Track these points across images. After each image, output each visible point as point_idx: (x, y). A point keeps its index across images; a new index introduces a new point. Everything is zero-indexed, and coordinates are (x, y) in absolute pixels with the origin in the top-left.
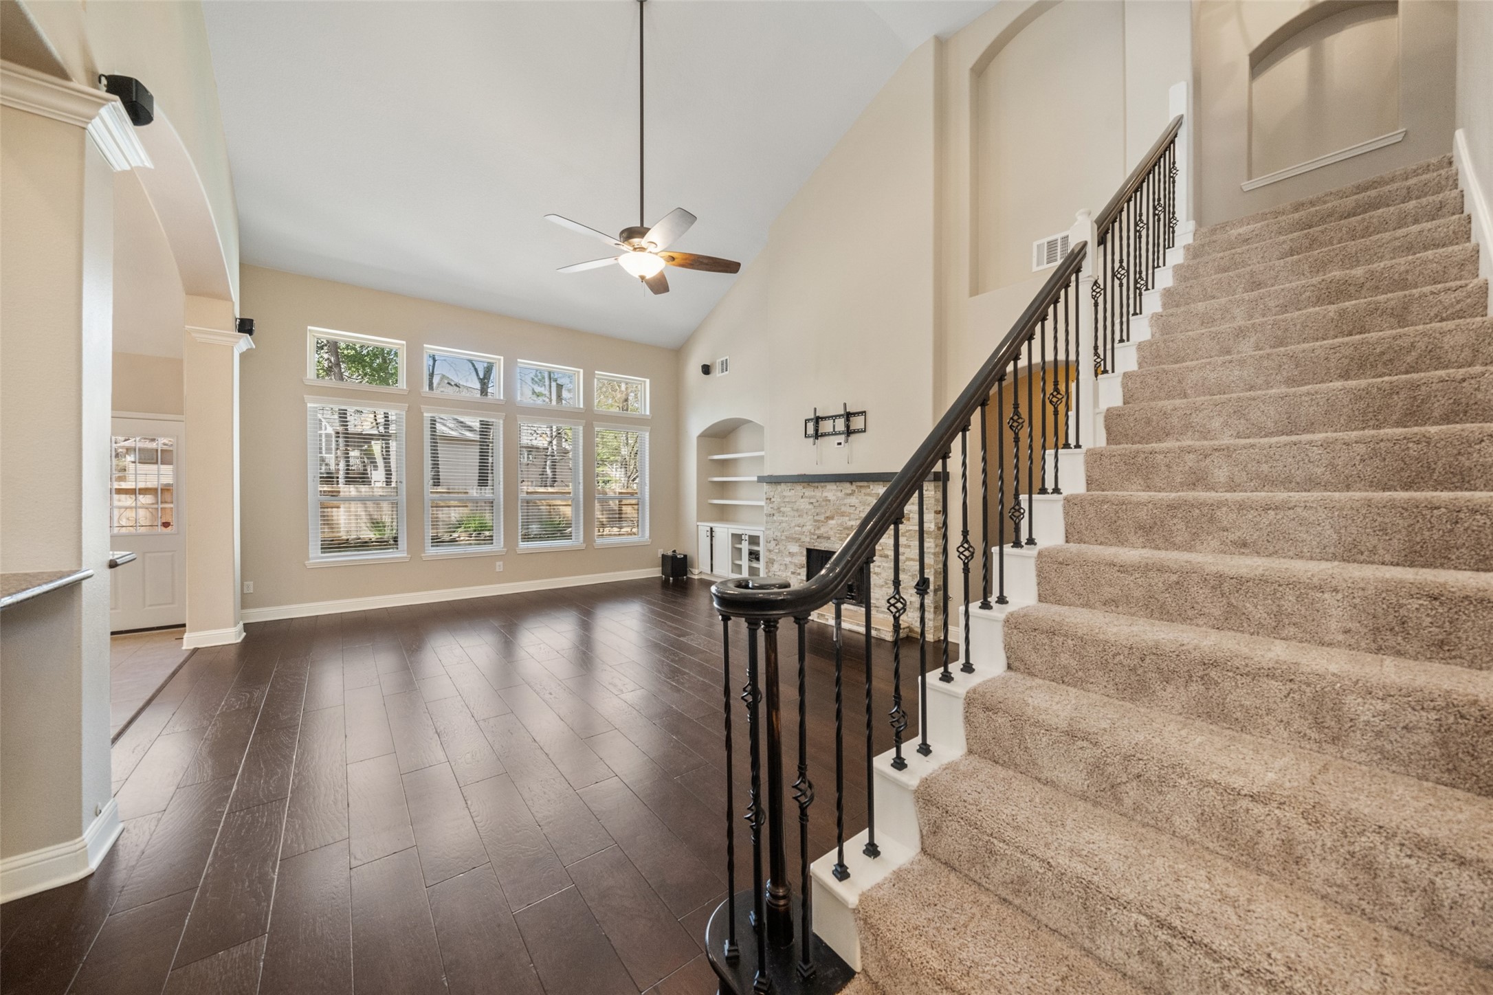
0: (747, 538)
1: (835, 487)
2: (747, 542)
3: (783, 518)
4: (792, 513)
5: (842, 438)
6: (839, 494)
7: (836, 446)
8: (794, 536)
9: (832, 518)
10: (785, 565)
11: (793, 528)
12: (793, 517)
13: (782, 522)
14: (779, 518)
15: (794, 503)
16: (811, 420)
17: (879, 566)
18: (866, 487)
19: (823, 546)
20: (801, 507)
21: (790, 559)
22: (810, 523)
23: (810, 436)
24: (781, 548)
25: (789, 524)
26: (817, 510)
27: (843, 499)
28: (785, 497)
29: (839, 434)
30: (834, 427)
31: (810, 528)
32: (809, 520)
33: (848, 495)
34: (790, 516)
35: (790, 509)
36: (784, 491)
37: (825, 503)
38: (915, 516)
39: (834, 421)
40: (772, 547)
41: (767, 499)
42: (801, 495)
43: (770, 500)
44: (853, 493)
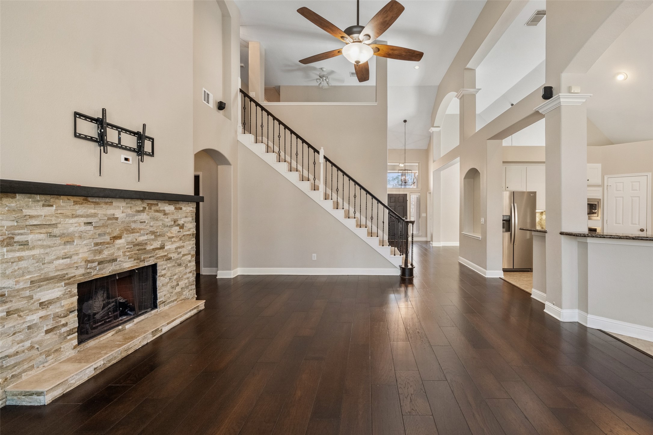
1: (124, 204)
4: (48, 242)
5: (131, 156)
6: (129, 211)
7: (123, 160)
8: (52, 274)
9: (119, 237)
10: (29, 328)
11: (51, 262)
12: (50, 247)
13: (20, 259)
14: (10, 255)
15: (55, 225)
16: (86, 117)
17: (165, 269)
18: (155, 204)
19: (108, 270)
20: (71, 229)
21: (42, 313)
22: (86, 249)
23: (86, 138)
24: (14, 305)
25: (40, 260)
26: (99, 231)
27: (134, 215)
28: (31, 217)
29: (126, 148)
30: (120, 139)
31: (86, 255)
32: (86, 245)
33: (139, 211)
34: (43, 247)
35: (42, 236)
36: (28, 207)
37: (109, 222)
38: (187, 225)
39: (119, 133)
42: (69, 214)
44: (144, 210)
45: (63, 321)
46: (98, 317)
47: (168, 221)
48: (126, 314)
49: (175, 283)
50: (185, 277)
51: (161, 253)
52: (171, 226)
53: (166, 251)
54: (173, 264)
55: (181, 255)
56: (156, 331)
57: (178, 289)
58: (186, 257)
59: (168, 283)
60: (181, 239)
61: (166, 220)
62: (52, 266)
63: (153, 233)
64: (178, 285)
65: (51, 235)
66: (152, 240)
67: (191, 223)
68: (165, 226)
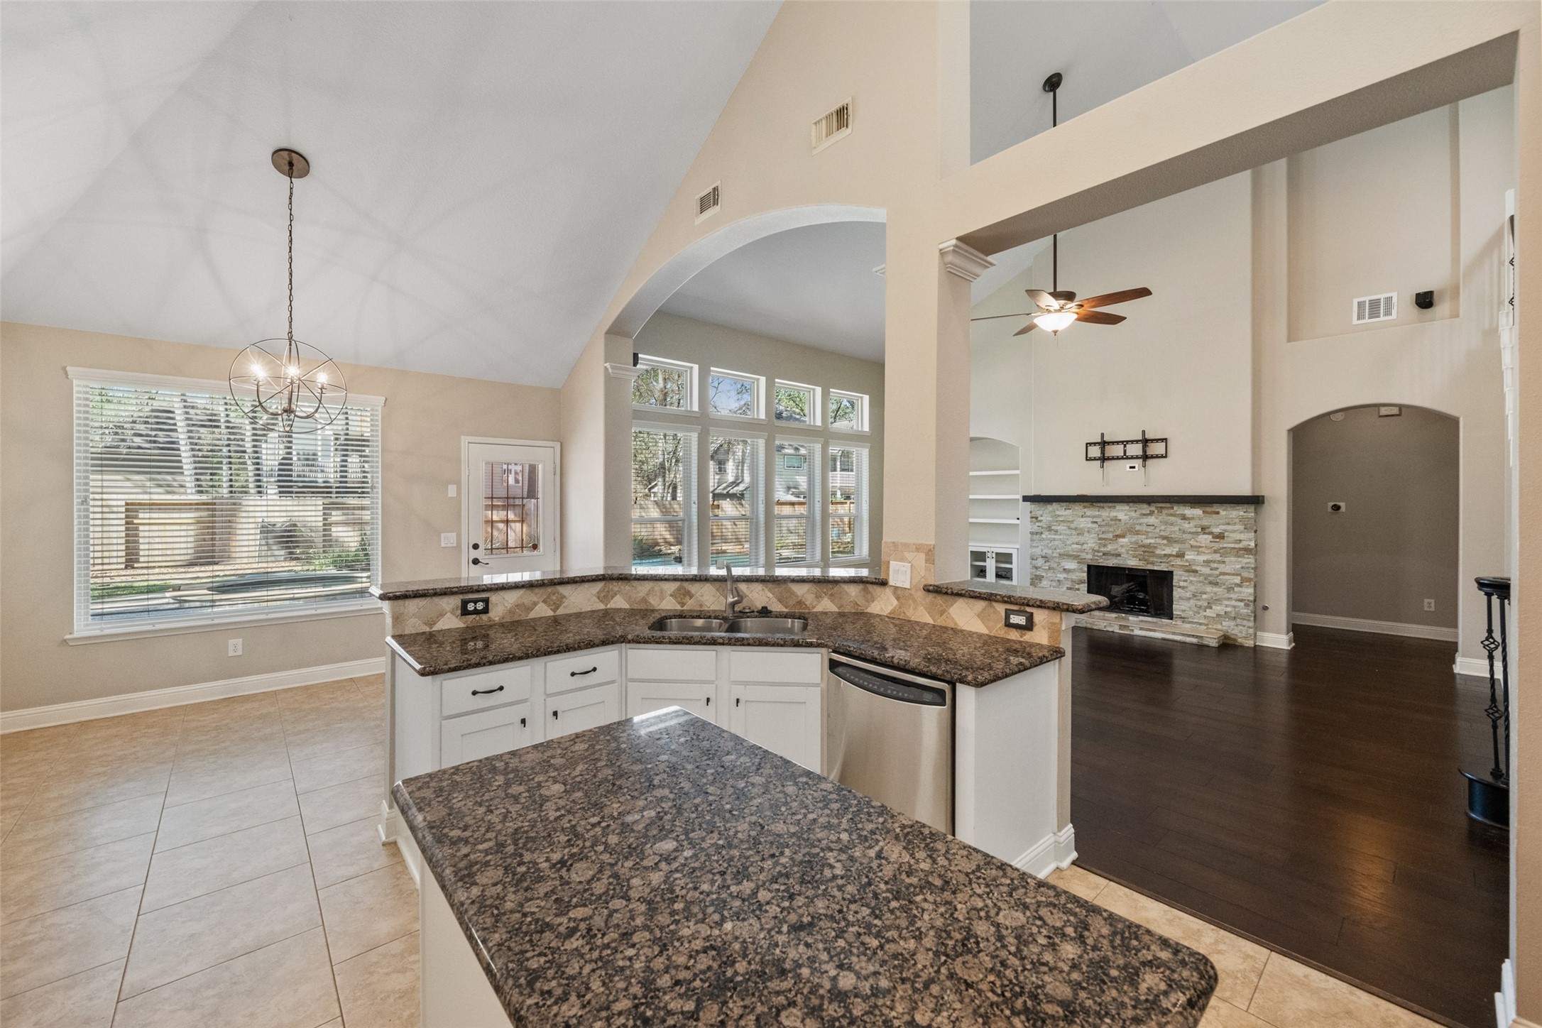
0: (994, 555)
1: (1127, 508)
2: (994, 560)
3: (1056, 537)
4: (1068, 532)
5: (1137, 463)
6: (1133, 514)
7: (1128, 469)
8: (1071, 553)
9: (1123, 536)
10: (1058, 581)
11: (1070, 545)
12: (1069, 535)
14: (1049, 536)
15: (1072, 522)
16: (1094, 444)
17: (1185, 581)
18: (1168, 508)
19: (1111, 562)
20: (1082, 526)
21: (1065, 575)
22: (1092, 541)
23: (1094, 459)
24: (1053, 565)
25: (1064, 542)
27: (1138, 519)
28: (1061, 517)
29: (1132, 458)
30: (1125, 451)
31: (1093, 545)
32: (1093, 538)
33: (1144, 515)
34: (1065, 534)
35: (1066, 528)
36: (1058, 509)
37: (1113, 522)
38: (1231, 535)
39: (1125, 446)
40: (1039, 565)
41: (1032, 518)
42: (1081, 514)
43: (1037, 518)
44: (1151, 513)
45: (1077, 587)
46: (1116, 599)
48: (1147, 612)
49: (1206, 604)
51: (1178, 562)
52: (1197, 533)
53: (1187, 560)
54: (1202, 579)
55: (1217, 572)
57: (1209, 613)
59: (1190, 598)
60: (1215, 552)
61: (1186, 526)
62: (1071, 548)
63: (1164, 538)
64: (1211, 608)
65: (1069, 528)
66: (1165, 545)
67: (1241, 532)
68: (1184, 532)
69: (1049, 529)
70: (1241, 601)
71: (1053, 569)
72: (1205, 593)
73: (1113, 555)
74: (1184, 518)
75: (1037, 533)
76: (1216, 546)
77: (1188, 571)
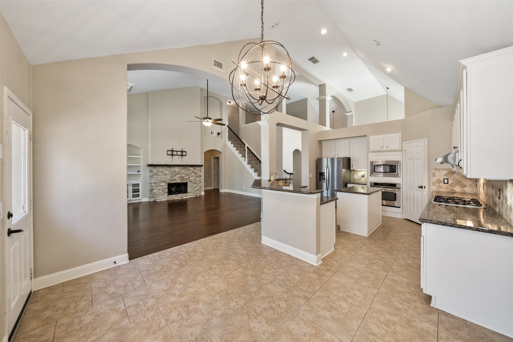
1: (178, 168)
3: (159, 176)
4: (162, 175)
5: (180, 157)
6: (179, 169)
7: (178, 158)
8: (163, 181)
9: (177, 175)
10: (159, 189)
11: (163, 178)
12: (162, 176)
13: (158, 177)
14: (156, 177)
15: (163, 172)
16: (169, 151)
17: (190, 184)
18: (186, 168)
19: (174, 182)
20: (166, 173)
21: (161, 187)
22: (169, 177)
23: (169, 155)
24: (157, 185)
25: (161, 178)
26: (172, 173)
27: (180, 170)
28: (160, 170)
29: (179, 155)
30: (177, 153)
32: (169, 176)
33: (182, 169)
34: (161, 176)
35: (161, 174)
36: (159, 169)
37: (174, 172)
38: (198, 173)
39: (177, 152)
40: (153, 185)
41: (150, 171)
42: (166, 170)
43: (152, 171)
44: (183, 169)
45: (165, 190)
46: (173, 191)
47: (190, 172)
48: (181, 193)
49: (193, 188)
50: (197, 187)
51: (188, 180)
52: (192, 173)
53: (190, 179)
54: (193, 183)
55: (195, 181)
56: (182, 197)
57: (194, 190)
58: (197, 182)
59: (191, 188)
60: (195, 177)
61: (190, 171)
62: (163, 179)
63: (186, 174)
64: (194, 189)
65: (163, 174)
66: (186, 176)
67: (199, 172)
68: (190, 173)
69: (156, 174)
70: (199, 186)
71: (158, 186)
72: (194, 186)
73: (174, 180)
74: (190, 170)
75: (152, 176)
76: (196, 175)
77: (190, 182)
